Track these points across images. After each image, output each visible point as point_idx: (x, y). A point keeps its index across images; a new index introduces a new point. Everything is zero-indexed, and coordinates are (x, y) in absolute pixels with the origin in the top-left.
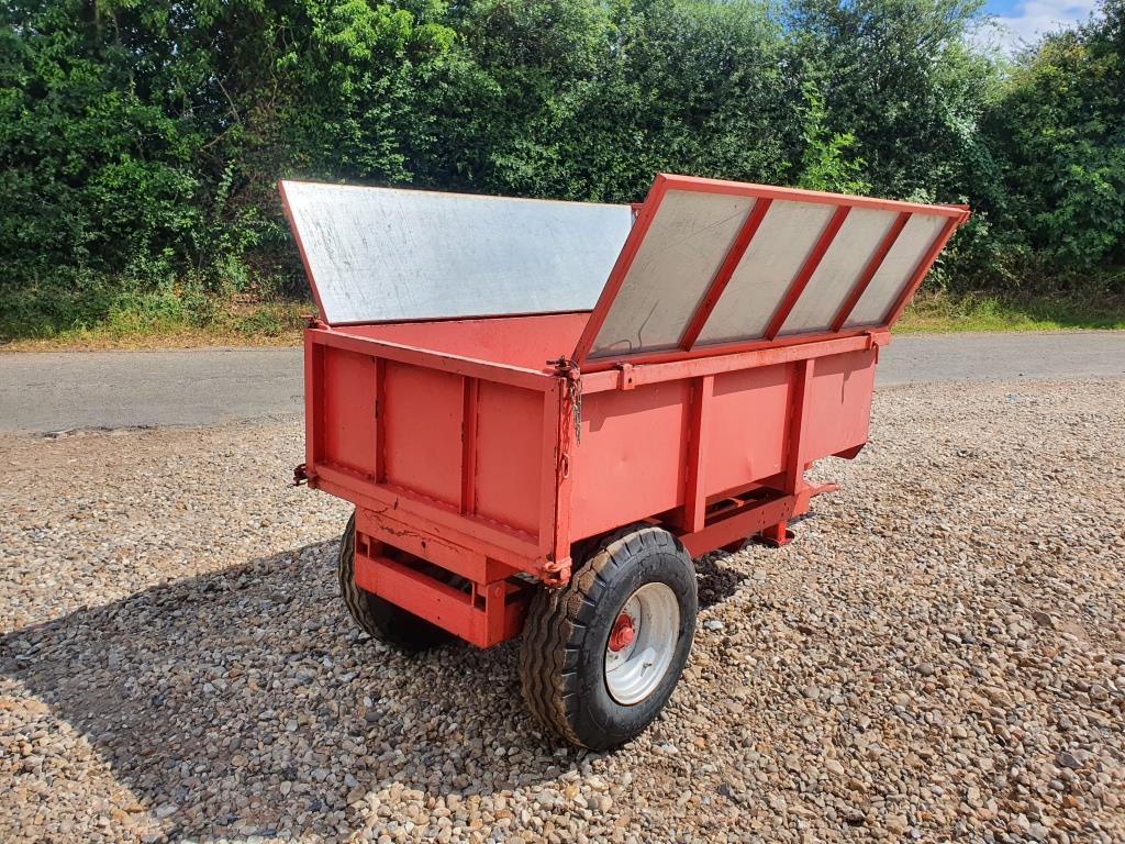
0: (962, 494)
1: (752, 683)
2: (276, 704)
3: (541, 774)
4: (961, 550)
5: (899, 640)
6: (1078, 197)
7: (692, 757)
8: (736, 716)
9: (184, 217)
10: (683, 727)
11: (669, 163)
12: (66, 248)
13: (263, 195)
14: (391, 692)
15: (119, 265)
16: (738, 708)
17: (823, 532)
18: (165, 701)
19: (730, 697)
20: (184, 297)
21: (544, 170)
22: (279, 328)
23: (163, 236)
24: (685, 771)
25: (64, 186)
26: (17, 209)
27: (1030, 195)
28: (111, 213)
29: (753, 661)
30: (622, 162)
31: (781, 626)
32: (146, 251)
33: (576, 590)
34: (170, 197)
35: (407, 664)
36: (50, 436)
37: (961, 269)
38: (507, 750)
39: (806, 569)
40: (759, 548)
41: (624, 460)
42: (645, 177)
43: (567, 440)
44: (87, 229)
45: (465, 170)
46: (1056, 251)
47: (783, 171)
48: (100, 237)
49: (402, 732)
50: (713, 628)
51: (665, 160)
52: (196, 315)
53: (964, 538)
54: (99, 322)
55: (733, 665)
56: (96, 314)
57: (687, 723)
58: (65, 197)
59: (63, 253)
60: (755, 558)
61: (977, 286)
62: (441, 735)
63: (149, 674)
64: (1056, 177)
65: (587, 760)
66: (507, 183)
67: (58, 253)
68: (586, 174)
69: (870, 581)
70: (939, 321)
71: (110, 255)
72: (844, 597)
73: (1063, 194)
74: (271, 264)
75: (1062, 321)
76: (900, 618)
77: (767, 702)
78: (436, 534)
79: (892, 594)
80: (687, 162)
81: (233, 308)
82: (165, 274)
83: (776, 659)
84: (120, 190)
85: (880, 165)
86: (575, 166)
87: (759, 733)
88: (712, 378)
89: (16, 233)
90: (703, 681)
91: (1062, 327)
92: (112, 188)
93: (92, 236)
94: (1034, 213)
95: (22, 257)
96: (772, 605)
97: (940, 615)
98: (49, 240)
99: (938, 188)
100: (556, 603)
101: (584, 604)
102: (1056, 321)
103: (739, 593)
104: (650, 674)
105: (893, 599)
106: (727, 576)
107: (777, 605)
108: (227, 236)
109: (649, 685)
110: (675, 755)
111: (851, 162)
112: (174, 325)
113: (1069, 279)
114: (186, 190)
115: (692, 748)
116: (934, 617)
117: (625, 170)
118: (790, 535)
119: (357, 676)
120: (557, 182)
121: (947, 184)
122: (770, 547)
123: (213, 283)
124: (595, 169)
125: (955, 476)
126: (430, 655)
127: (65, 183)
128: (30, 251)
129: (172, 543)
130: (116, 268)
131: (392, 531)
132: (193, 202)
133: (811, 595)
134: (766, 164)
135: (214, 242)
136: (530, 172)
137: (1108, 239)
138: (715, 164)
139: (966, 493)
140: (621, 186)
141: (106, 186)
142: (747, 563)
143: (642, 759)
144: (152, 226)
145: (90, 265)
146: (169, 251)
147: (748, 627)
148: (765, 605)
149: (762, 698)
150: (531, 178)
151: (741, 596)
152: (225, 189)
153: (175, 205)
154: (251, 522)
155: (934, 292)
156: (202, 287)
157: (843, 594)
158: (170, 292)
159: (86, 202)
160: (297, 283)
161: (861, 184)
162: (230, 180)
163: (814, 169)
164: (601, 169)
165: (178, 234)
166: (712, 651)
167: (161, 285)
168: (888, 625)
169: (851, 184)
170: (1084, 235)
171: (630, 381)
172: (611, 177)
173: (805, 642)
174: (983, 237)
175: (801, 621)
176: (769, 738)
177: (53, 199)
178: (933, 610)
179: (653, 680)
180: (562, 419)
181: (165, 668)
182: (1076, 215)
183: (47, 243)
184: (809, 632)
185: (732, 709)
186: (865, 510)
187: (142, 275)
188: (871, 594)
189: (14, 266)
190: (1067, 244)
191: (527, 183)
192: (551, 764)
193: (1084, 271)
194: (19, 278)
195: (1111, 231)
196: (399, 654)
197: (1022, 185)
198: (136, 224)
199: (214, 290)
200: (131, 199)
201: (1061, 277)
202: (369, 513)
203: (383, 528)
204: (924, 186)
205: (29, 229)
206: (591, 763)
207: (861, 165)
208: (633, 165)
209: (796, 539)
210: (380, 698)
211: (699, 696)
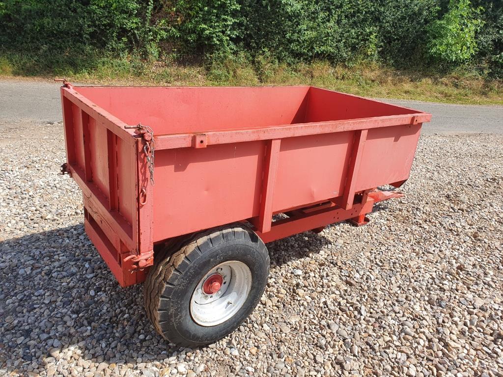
0: (479, 205)
1: (302, 314)
3: (156, 356)
4: (465, 242)
5: (402, 298)
7: (245, 359)
8: (283, 335)
9: (133, 23)
11: (374, 5)
12: (81, 36)
13: (170, 14)
15: (104, 45)
16: (287, 329)
17: (388, 220)
19: (285, 322)
20: (131, 61)
21: (307, 6)
22: (172, 79)
23: (123, 32)
25: (80, 4)
26: (60, 15)
28: (100, 19)
29: (309, 299)
30: (348, 4)
31: (336, 278)
32: (115, 38)
33: (171, 264)
34: (126, 13)
36: (50, 123)
38: (146, 337)
39: (367, 242)
40: (347, 226)
41: (207, 190)
42: (360, 13)
43: (146, 180)
44: (89, 26)
45: (267, 5)
47: (437, 12)
48: (95, 31)
50: (296, 274)
51: (372, 4)
52: (136, 71)
53: (470, 234)
54: (93, 71)
55: (297, 300)
56: (92, 67)
57: (253, 335)
58: (79, 10)
59: (78, 37)
60: (342, 232)
65: (184, 352)
66: (287, 13)
67: (77, 37)
68: (329, 10)
69: (401, 256)
71: (99, 39)
72: (381, 264)
74: (172, 48)
76: (408, 283)
77: (305, 329)
78: (105, 218)
79: (410, 266)
80: (384, 6)
81: (154, 68)
82: (123, 50)
83: (323, 300)
84: (104, 8)
85: (493, 11)
86: (323, 5)
87: (292, 350)
88: (280, 141)
89: (58, 26)
90: (276, 308)
92: (101, 7)
93: (91, 30)
95: (62, 38)
96: (336, 264)
97: (434, 285)
98: (73, 31)
100: (161, 269)
101: (174, 274)
103: (322, 252)
104: (231, 308)
105: (409, 270)
106: (320, 241)
107: (339, 264)
108: (151, 33)
109: (228, 315)
111: (476, 9)
112: (126, 75)
114: (134, 9)
115: (247, 353)
116: (429, 286)
117: (349, 8)
118: (367, 220)
120: (313, 13)
122: (353, 225)
123: (145, 55)
124: (334, 7)
125: (480, 193)
127: (80, 3)
128: (65, 36)
129: (58, 186)
130: (102, 46)
132: (136, 16)
133: (362, 260)
134: (427, 8)
135: (146, 36)
136: (299, 7)
138: (399, 7)
139: (483, 205)
140: (346, 16)
141: (98, 5)
142: (336, 234)
143: (216, 356)
144: (118, 26)
145: (91, 44)
146: (125, 39)
147: (317, 276)
148: (332, 263)
149: (303, 325)
150: (299, 10)
151: (323, 255)
152: (150, 9)
153: (129, 16)
156: (139, 57)
157: (381, 262)
158: (126, 59)
159: (89, 13)
160: (183, 58)
161: (480, 21)
162: (152, 5)
163: (454, 12)
164: (337, 7)
165: (130, 31)
166: (289, 289)
167: (121, 55)
168: (399, 287)
169: (473, 21)
171: (202, 142)
172: (342, 12)
173: (346, 291)
175: (349, 277)
176: (295, 355)
177: (75, 11)
178: (430, 281)
179: (230, 313)
180: (140, 166)
183: (72, 33)
184: (351, 285)
185: (283, 330)
186: (417, 209)
187: (113, 50)
188: (398, 265)
189: (58, 42)
191: (297, 13)
194: (60, 48)
198: (111, 25)
199: (145, 59)
200: (109, 12)
202: (86, 197)
203: (90, 207)
205: (64, 25)
206: (186, 354)
207: (481, 10)
208: (355, 6)
209: (370, 222)
211: (268, 318)
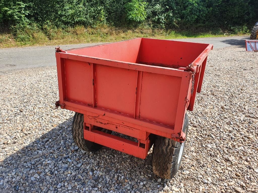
2: (61, 180)
3: (158, 189)
6: (190, 7)
7: (194, 173)
10: (185, 163)
14: (96, 168)
18: (19, 188)
24: (196, 179)
27: (180, 6)
35: (95, 156)
37: (167, 24)
38: (143, 183)
46: (186, 20)
49: (108, 182)
53: (211, 94)
61: (170, 28)
62: (120, 181)
63: (7, 177)
64: (186, 2)
70: (163, 37)
73: (187, 6)
75: (187, 36)
78: (123, 124)
83: (194, 136)
91: (188, 37)
94: (181, 11)
99: (162, 4)
102: (186, 36)
110: (189, 174)
113: (188, 26)
119: (83, 164)
121: (163, 3)
126: (101, 152)
131: (102, 123)
137: (196, 17)
143: (181, 177)
154: (16, 110)
155: (161, 30)
169: (143, 3)
170: (191, 16)
174: (171, 16)
181: (13, 174)
182: (190, 11)
184: (196, 127)
185: (194, 155)
190: (188, 18)
192: (158, 185)
193: (191, 24)
195: (196, 15)
196: (91, 153)
197: (179, 4)
201: (186, 26)
202: (90, 117)
203: (97, 122)
204: (158, 4)
206: (169, 182)
210: (94, 171)
